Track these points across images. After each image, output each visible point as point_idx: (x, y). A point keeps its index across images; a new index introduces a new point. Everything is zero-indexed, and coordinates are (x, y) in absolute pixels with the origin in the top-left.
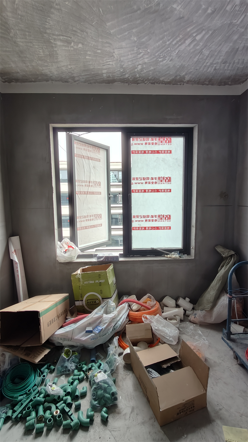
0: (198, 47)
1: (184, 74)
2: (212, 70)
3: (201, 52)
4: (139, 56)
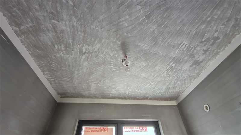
1: (148, 96)
2: (161, 95)
3: (154, 88)
4: (127, 89)
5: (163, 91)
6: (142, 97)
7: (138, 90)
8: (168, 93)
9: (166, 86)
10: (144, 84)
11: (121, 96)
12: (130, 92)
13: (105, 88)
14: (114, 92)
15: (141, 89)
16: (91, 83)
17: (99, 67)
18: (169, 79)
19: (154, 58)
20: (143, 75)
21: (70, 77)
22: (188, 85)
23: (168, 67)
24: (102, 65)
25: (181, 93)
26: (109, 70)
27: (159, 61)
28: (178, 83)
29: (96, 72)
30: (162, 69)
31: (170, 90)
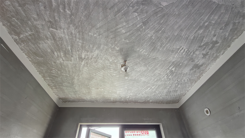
0: (153, 90)
1: (149, 99)
2: (162, 98)
3: (155, 92)
4: (128, 93)
5: (164, 95)
6: (143, 101)
7: (139, 94)
8: (170, 96)
9: (167, 90)
10: (145, 88)
11: (122, 100)
12: (131, 95)
13: (106, 93)
14: (115, 96)
15: (142, 93)
16: (92, 88)
17: (99, 72)
18: (169, 83)
19: (153, 63)
20: (143, 79)
21: (70, 82)
22: (190, 88)
23: (168, 71)
24: (102, 70)
25: (183, 96)
26: (109, 75)
27: (158, 65)
28: (179, 86)
29: (96, 77)
30: (162, 73)
31: (171, 93)
